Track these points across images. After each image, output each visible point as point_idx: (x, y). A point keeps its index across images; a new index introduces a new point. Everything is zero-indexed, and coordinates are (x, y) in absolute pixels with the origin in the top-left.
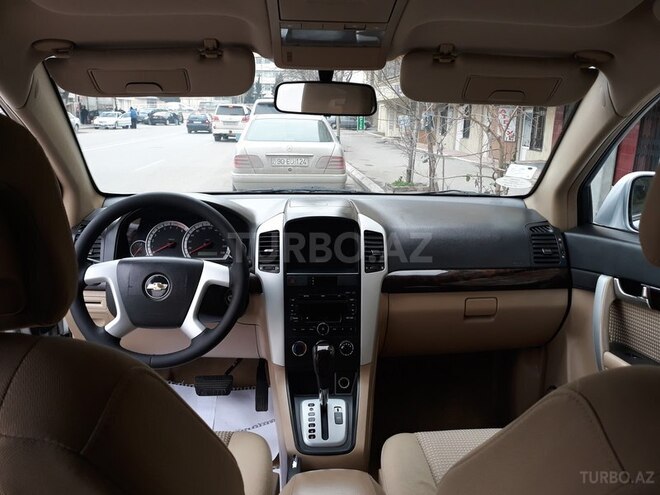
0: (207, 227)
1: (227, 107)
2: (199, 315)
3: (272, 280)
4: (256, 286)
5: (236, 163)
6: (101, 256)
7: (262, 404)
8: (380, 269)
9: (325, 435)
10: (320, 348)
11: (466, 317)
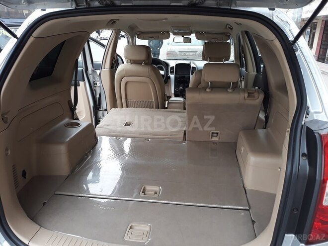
3: (172, 76)
4: (169, 78)
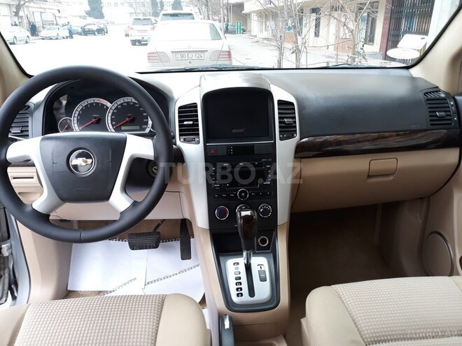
0: (128, 103)
1: (140, 19)
2: (125, 189)
5: (149, 59)
6: (30, 133)
7: (186, 253)
8: (292, 137)
9: (252, 293)
10: (244, 213)
11: (369, 176)
